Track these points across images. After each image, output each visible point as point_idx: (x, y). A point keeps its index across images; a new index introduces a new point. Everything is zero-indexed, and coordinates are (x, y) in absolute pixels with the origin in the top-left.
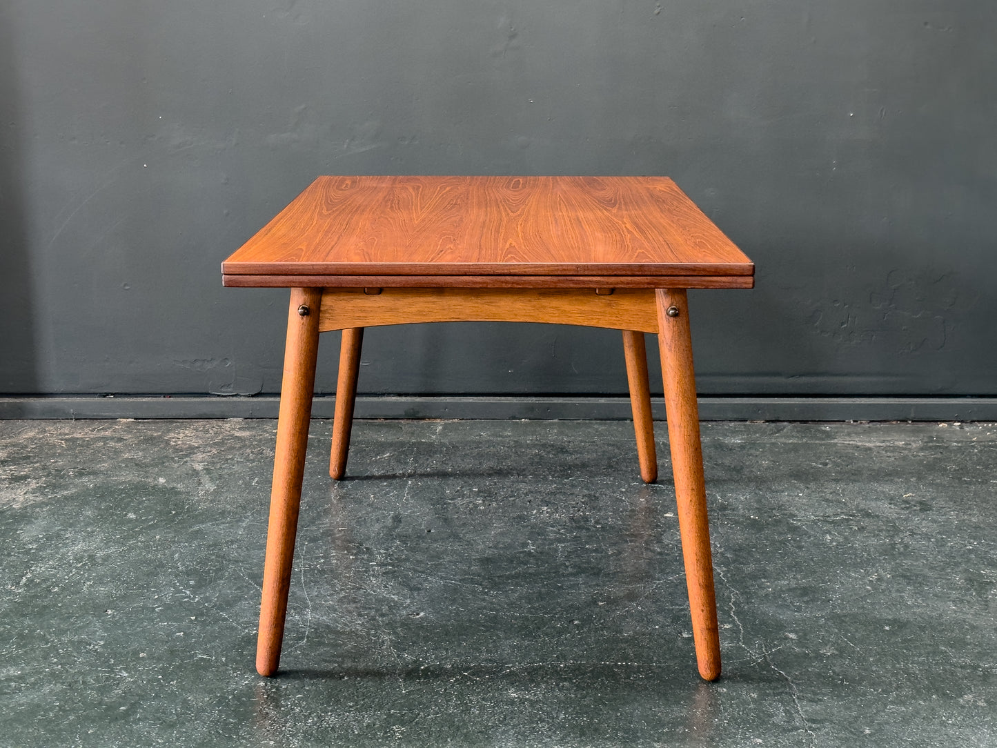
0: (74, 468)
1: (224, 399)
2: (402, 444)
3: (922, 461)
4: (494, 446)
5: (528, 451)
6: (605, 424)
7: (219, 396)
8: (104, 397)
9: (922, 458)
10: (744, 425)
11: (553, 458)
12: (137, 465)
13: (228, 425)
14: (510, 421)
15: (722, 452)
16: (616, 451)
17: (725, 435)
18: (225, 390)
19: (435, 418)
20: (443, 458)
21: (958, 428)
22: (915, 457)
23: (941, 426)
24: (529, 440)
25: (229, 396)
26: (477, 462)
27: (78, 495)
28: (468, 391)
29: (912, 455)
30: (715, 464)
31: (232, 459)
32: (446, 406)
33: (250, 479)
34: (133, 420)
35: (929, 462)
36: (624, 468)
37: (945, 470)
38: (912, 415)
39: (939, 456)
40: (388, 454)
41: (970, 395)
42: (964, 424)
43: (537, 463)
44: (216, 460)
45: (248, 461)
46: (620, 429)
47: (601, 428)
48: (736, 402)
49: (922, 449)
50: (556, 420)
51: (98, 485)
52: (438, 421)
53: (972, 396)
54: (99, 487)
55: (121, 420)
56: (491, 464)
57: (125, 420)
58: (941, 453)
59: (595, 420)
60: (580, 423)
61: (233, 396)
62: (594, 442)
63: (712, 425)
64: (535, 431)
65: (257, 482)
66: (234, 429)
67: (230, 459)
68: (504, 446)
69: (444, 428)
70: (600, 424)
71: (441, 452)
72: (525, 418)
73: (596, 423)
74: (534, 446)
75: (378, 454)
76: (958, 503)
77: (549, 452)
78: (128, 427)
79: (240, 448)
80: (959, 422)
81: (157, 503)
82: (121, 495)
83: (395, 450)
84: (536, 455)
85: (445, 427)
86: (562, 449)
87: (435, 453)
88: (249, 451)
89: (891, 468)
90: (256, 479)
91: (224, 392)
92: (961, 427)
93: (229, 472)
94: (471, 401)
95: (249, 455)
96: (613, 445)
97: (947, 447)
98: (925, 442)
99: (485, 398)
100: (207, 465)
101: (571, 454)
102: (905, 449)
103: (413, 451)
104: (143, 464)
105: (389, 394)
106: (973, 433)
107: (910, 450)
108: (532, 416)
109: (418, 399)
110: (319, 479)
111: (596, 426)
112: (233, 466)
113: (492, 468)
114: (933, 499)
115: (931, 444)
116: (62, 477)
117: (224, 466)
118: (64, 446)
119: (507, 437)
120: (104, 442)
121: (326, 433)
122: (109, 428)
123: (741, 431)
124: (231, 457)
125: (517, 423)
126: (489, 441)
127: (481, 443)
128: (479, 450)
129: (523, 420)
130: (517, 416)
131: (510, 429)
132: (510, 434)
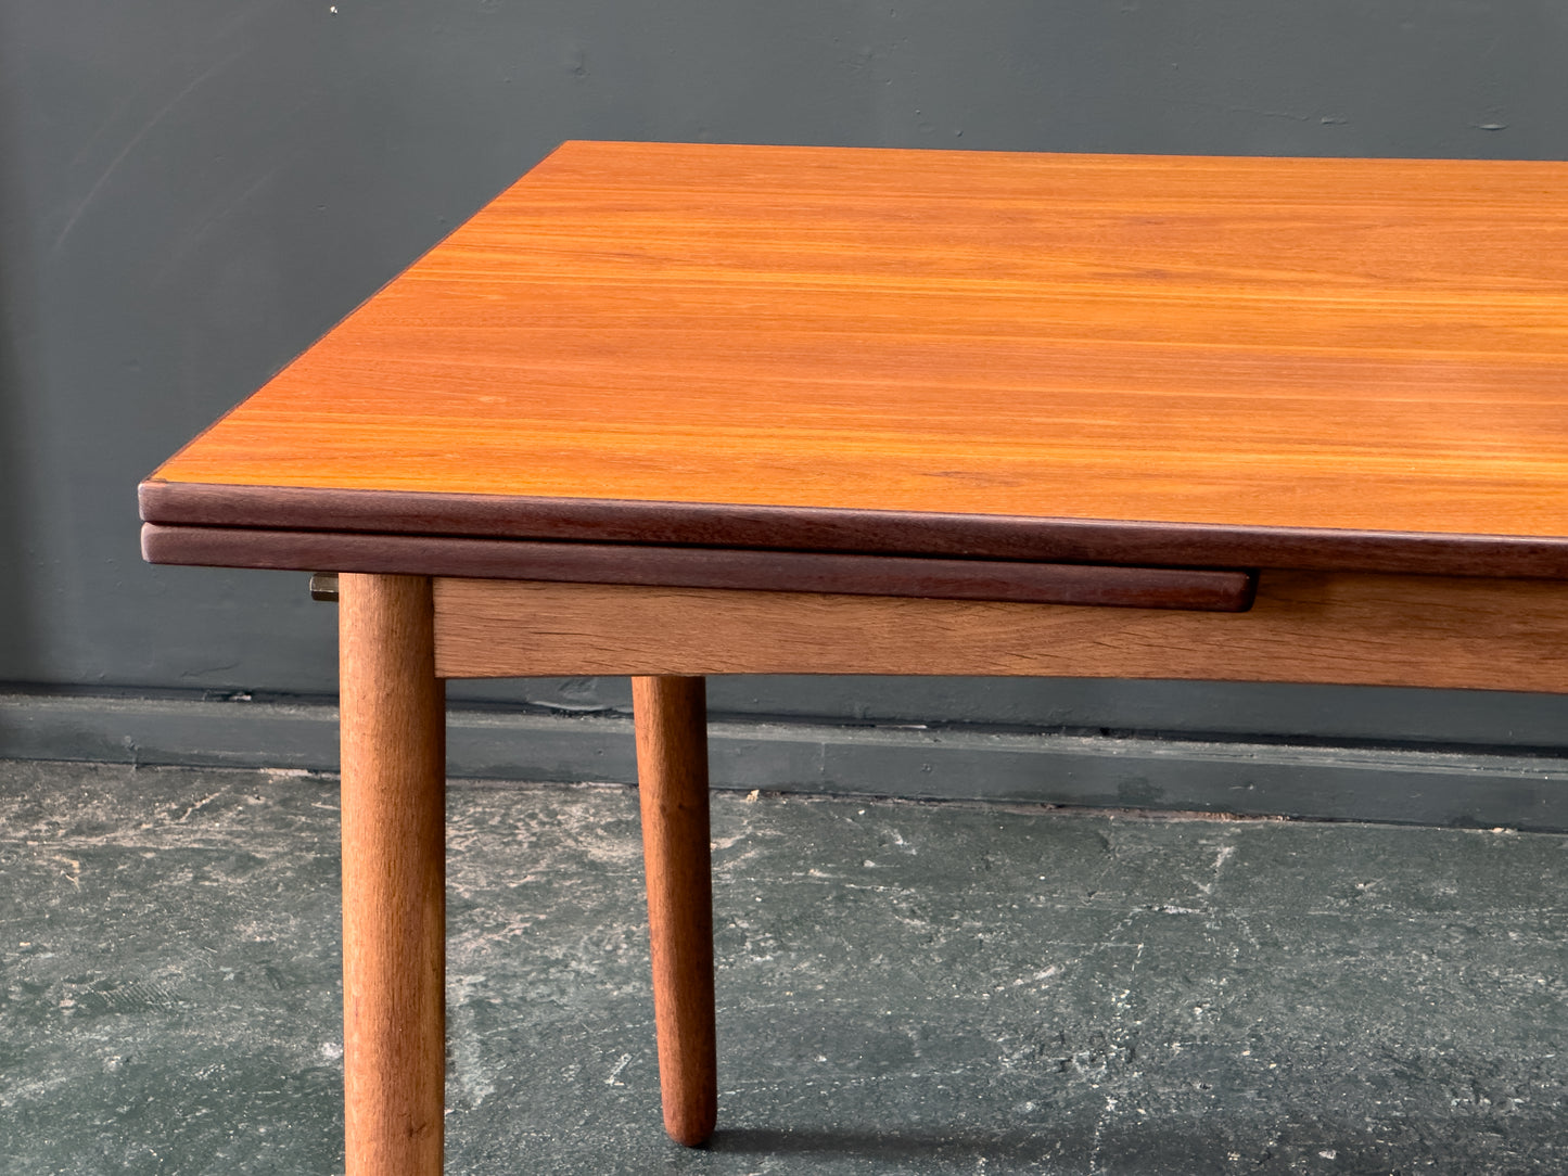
0: (82, 980)
1: (570, 722)
2: (1101, 921)
4: (1398, 951)
5: (1514, 975)
7: (555, 711)
8: (226, 698)
12: (272, 973)
13: (576, 810)
14: (1453, 834)
18: (570, 697)
19: (1218, 809)
20: (1227, 992)
24: (1514, 927)
25: (587, 713)
26: (1338, 1020)
27: (64, 1101)
28: (1319, 728)
31: (562, 964)
32: (1250, 774)
33: (604, 1058)
34: (305, 773)
40: (1052, 971)
43: (1542, 1035)
44: (514, 964)
45: (611, 973)
51: (135, 1061)
52: (1225, 819)
54: (136, 1070)
55: (271, 771)
56: (1385, 1030)
57: (282, 772)
61: (596, 714)
64: (1535, 886)
65: (622, 1076)
66: (589, 828)
67: (557, 962)
68: (1431, 952)
69: (1241, 854)
71: (1222, 967)
72: (1505, 826)
74: (1534, 953)
75: (1018, 967)
78: (284, 802)
79: (597, 913)
81: (298, 1153)
82: (191, 1109)
83: (1075, 952)
84: (1540, 998)
85: (1244, 844)
87: (1203, 970)
88: (619, 929)
90: (624, 1061)
91: (570, 702)
93: (546, 1019)
94: (1329, 761)
95: (617, 948)
100: (484, 985)
103: (1131, 953)
104: (292, 970)
105: (1073, 730)
108: (1526, 820)
109: (1162, 750)
110: (819, 1069)
112: (563, 992)
113: (1387, 1053)
116: (36, 1019)
117: (532, 995)
118: (76, 881)
119: (1446, 904)
120: (197, 868)
121: (870, 864)
122: (227, 806)
124: (558, 952)
125: (1476, 843)
126: (1382, 922)
127: (1354, 930)
128: (1347, 963)
129: (1498, 830)
130: (1480, 818)
131: (1452, 870)
132: (1452, 892)
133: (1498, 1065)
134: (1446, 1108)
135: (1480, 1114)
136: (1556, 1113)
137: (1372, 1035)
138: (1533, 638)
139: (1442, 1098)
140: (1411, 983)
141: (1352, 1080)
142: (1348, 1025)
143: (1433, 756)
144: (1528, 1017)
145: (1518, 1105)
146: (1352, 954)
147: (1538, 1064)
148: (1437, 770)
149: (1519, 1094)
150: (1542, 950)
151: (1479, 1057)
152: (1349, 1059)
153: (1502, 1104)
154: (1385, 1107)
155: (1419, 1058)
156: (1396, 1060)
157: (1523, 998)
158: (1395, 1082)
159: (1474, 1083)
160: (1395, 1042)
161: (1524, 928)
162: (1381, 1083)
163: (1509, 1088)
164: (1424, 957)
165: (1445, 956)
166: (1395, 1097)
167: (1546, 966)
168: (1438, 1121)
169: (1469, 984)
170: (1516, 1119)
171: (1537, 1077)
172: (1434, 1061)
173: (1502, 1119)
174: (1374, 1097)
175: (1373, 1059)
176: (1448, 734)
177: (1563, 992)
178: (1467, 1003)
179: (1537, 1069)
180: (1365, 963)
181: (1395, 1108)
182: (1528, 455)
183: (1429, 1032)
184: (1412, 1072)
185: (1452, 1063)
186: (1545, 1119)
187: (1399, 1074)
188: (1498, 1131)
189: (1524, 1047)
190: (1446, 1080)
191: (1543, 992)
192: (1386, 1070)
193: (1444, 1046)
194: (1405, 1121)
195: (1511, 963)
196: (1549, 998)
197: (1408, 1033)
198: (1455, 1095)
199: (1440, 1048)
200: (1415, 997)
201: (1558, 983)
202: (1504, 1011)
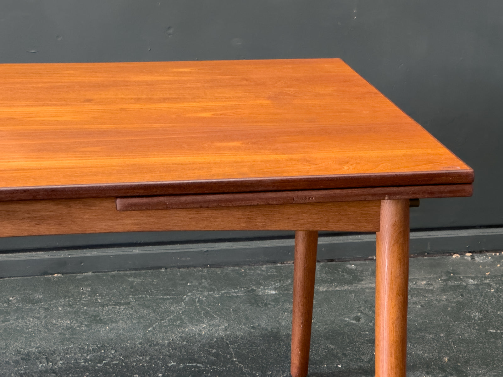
3: (446, 307)
4: (23, 318)
5: (60, 321)
6: (140, 275)
9: (445, 302)
10: (276, 268)
11: (86, 331)
14: (41, 278)
15: (258, 309)
16: (152, 315)
17: (259, 284)
21: (469, 259)
22: (439, 302)
23: (454, 256)
24: (60, 306)
26: (3, 344)
29: (436, 300)
30: (253, 327)
35: (453, 308)
36: (160, 341)
37: (470, 318)
38: (429, 248)
39: (460, 299)
41: (478, 226)
42: (474, 254)
43: (69, 340)
46: (156, 281)
47: (137, 281)
48: (267, 246)
49: (444, 290)
50: (90, 274)
53: (481, 227)
56: (18, 345)
58: (462, 295)
59: (130, 270)
60: (113, 276)
62: (129, 303)
63: (245, 270)
64: (68, 292)
68: (33, 318)
70: (135, 276)
72: (58, 273)
73: (131, 275)
74: (66, 314)
76: (491, 367)
77: (81, 323)
80: (470, 252)
84: (68, 328)
86: (95, 316)
89: (419, 320)
92: (472, 257)
96: (148, 307)
97: (465, 287)
98: (445, 280)
99: (14, 254)
101: (105, 324)
102: (428, 291)
106: (484, 265)
107: (432, 292)
108: (64, 271)
111: (131, 279)
113: (19, 353)
114: (467, 362)
115: (450, 283)
119: (39, 301)
123: (273, 276)
125: (49, 280)
126: (17, 310)
127: (8, 313)
128: (6, 324)
129: (56, 275)
130: (49, 272)
131: (41, 289)
132: (41, 297)
133: (54, 352)
134: (38, 367)
135: (49, 368)
136: (73, 364)
137: (14, 347)
138: (32, 218)
139: (36, 365)
140: (27, 329)
141: (8, 363)
142: (6, 345)
143: (34, 253)
144: (64, 334)
145: (61, 363)
146: (7, 321)
147: (67, 349)
148: (35, 258)
149: (61, 360)
150: (69, 312)
151: (48, 350)
152: (7, 356)
153: (56, 364)
154: (18, 370)
155: (29, 353)
156: (22, 354)
157: (63, 329)
158: (21, 362)
159: (47, 358)
160: (22, 348)
161: (63, 306)
162: (17, 362)
163: (58, 358)
164: (31, 319)
165: (38, 318)
166: (21, 367)
167: (70, 317)
168: (35, 372)
169: (46, 327)
170: (61, 368)
171: (67, 353)
172: (34, 353)
173: (56, 369)
174: (14, 368)
175: (14, 355)
176: (38, 246)
177: (75, 325)
178: (45, 332)
179: (67, 351)
180: (12, 324)
181: (21, 370)
182: (26, 160)
183: (32, 344)
184: (27, 358)
185: (40, 353)
186: (70, 367)
187: (23, 359)
188: (54, 373)
189: (63, 344)
190: (38, 359)
191: (69, 326)
192: (19, 358)
193: (37, 348)
194: (24, 374)
195: (59, 317)
196: (71, 328)
197: (26, 345)
198: (41, 363)
199: (36, 349)
200: (27, 333)
201: (74, 322)
202: (56, 334)
